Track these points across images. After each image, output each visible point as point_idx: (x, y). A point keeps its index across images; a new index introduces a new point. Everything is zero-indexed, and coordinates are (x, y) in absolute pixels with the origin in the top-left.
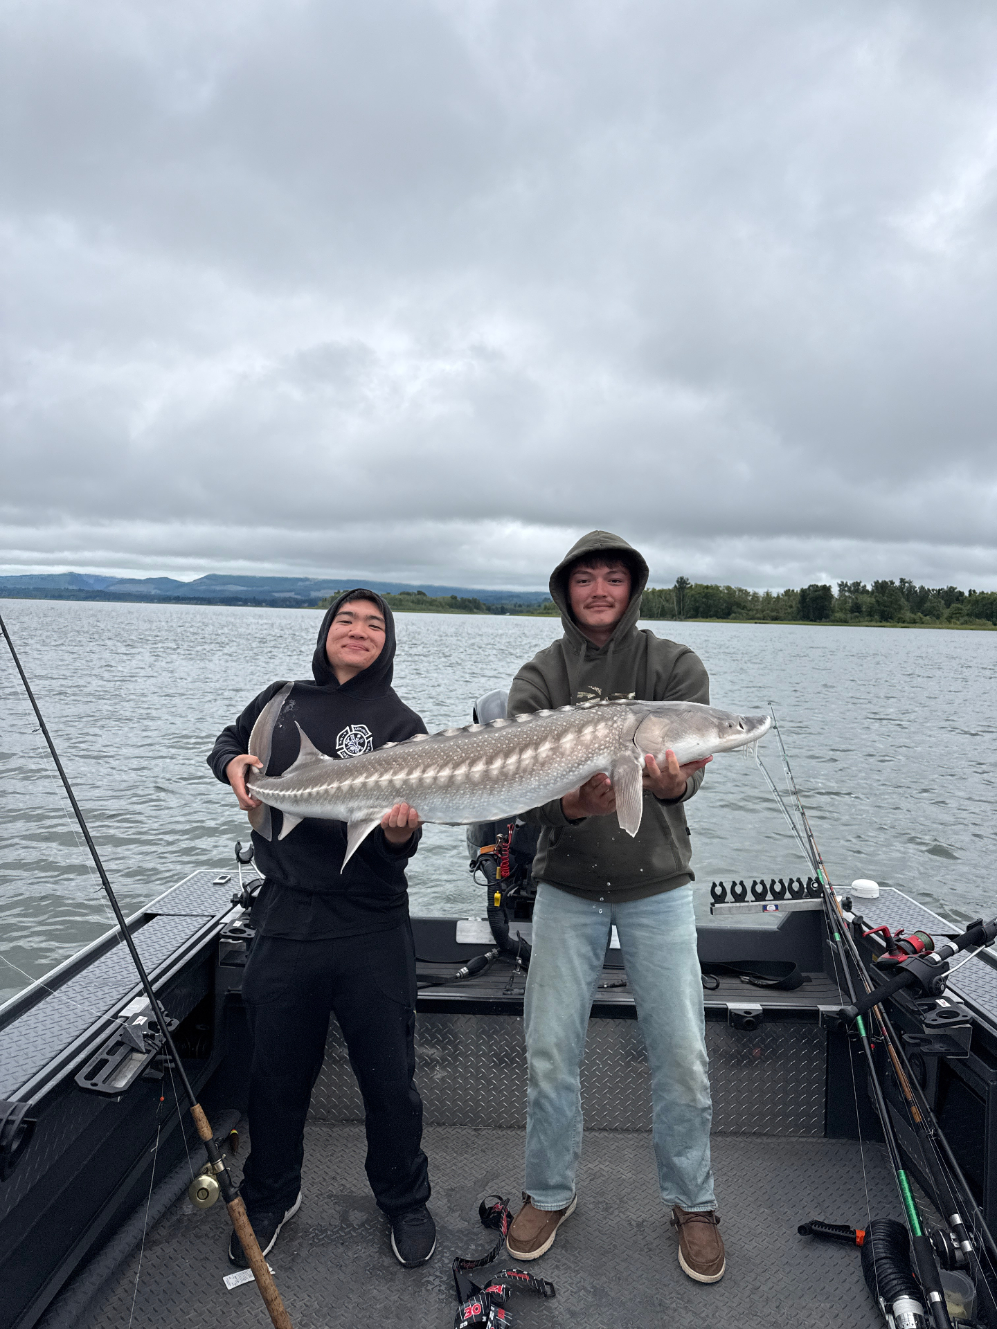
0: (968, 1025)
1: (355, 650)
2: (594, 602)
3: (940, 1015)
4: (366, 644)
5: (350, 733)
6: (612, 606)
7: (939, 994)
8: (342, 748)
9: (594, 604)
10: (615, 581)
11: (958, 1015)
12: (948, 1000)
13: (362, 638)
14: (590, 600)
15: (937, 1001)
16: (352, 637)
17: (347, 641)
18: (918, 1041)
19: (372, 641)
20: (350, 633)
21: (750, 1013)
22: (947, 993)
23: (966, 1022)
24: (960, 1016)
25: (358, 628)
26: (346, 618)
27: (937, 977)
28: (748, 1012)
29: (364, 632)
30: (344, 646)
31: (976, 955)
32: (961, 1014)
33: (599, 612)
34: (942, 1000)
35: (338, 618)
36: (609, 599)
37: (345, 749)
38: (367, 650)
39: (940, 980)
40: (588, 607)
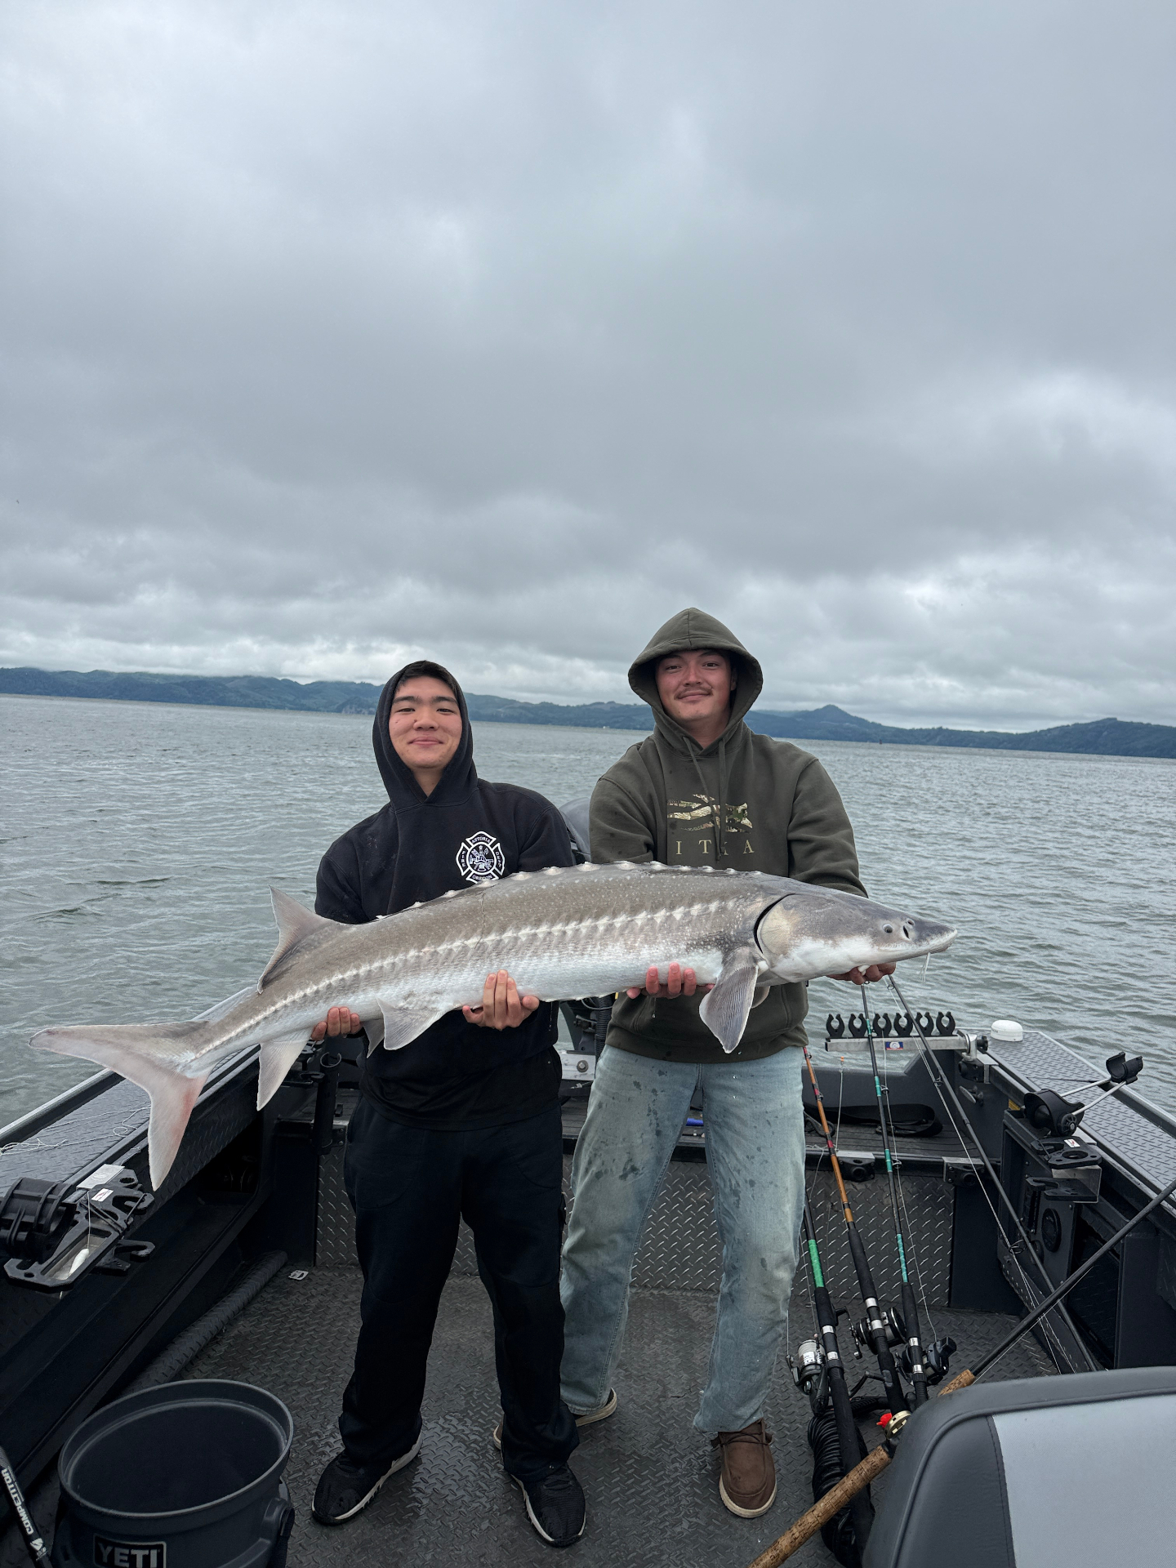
0: (1097, 1167)
1: (427, 744)
2: (686, 690)
3: (1067, 1156)
4: (437, 735)
5: (469, 850)
6: (709, 694)
7: (1069, 1134)
8: (470, 872)
9: (688, 692)
10: (710, 665)
11: (1086, 1155)
12: (1078, 1140)
13: (432, 728)
14: (682, 688)
15: (1066, 1141)
16: (419, 728)
17: (414, 735)
18: (1043, 1184)
19: (445, 730)
20: (416, 725)
21: (861, 1162)
22: (1078, 1133)
23: (1094, 1163)
24: (1089, 1156)
25: (424, 716)
26: (406, 705)
27: (1066, 1116)
28: (857, 1161)
29: (433, 720)
30: (411, 742)
31: (1112, 1094)
32: (1090, 1154)
33: (693, 702)
34: (1071, 1140)
35: (395, 707)
36: (705, 685)
37: (473, 872)
38: (441, 743)
39: (1070, 1118)
40: (679, 697)
